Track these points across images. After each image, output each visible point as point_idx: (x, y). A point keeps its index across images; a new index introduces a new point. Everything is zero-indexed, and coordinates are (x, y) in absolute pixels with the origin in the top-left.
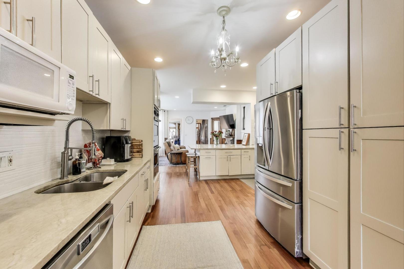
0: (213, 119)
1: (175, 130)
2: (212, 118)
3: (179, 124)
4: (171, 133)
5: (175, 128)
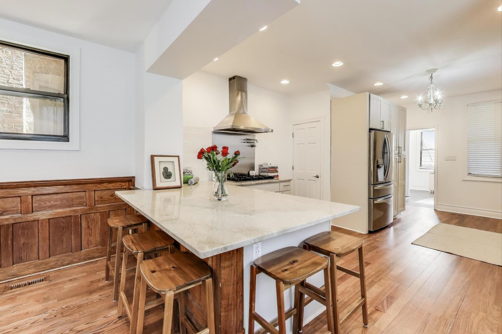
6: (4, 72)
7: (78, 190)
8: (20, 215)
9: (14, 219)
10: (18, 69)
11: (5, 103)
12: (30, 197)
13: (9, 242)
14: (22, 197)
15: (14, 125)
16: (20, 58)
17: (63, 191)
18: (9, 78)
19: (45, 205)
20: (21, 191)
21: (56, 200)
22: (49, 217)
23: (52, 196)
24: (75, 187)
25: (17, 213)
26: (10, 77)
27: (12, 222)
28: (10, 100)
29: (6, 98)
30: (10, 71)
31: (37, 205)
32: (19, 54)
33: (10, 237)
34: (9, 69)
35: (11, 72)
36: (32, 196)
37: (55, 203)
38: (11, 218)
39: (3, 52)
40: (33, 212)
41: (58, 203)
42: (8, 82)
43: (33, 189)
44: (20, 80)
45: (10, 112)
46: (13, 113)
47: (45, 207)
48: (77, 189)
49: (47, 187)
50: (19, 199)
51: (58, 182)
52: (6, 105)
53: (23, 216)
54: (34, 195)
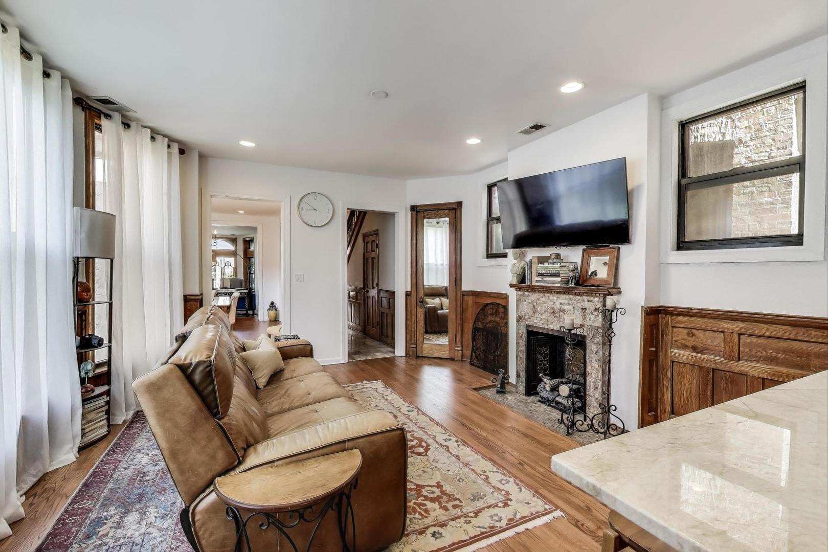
0: (420, 213)
1: (232, 260)
2: (413, 208)
3: (248, 243)
4: (218, 269)
5: (234, 254)
6: (764, 143)
7: (820, 340)
8: (723, 359)
9: (715, 363)
10: (784, 130)
11: (764, 191)
12: (736, 336)
13: (709, 393)
14: (725, 334)
15: (776, 223)
16: (787, 112)
17: (789, 336)
18: (771, 150)
19: (759, 354)
20: (725, 325)
21: (778, 350)
22: (763, 376)
23: (771, 340)
24: (814, 332)
25: (719, 355)
26: (773, 148)
27: (713, 366)
28: (772, 184)
29: (767, 183)
30: (772, 139)
31: (746, 349)
32: (787, 105)
33: (710, 387)
34: (771, 135)
35: (774, 140)
36: (740, 335)
37: (775, 355)
38: (711, 361)
39: (763, 115)
40: (739, 359)
41: (780, 355)
42: (769, 157)
43: (740, 324)
44: (787, 146)
45: (772, 203)
46: (776, 204)
47: (758, 357)
48: (818, 336)
49: (762, 324)
50: (722, 335)
51: (783, 318)
52: (766, 194)
53: (727, 361)
54: (742, 334)
